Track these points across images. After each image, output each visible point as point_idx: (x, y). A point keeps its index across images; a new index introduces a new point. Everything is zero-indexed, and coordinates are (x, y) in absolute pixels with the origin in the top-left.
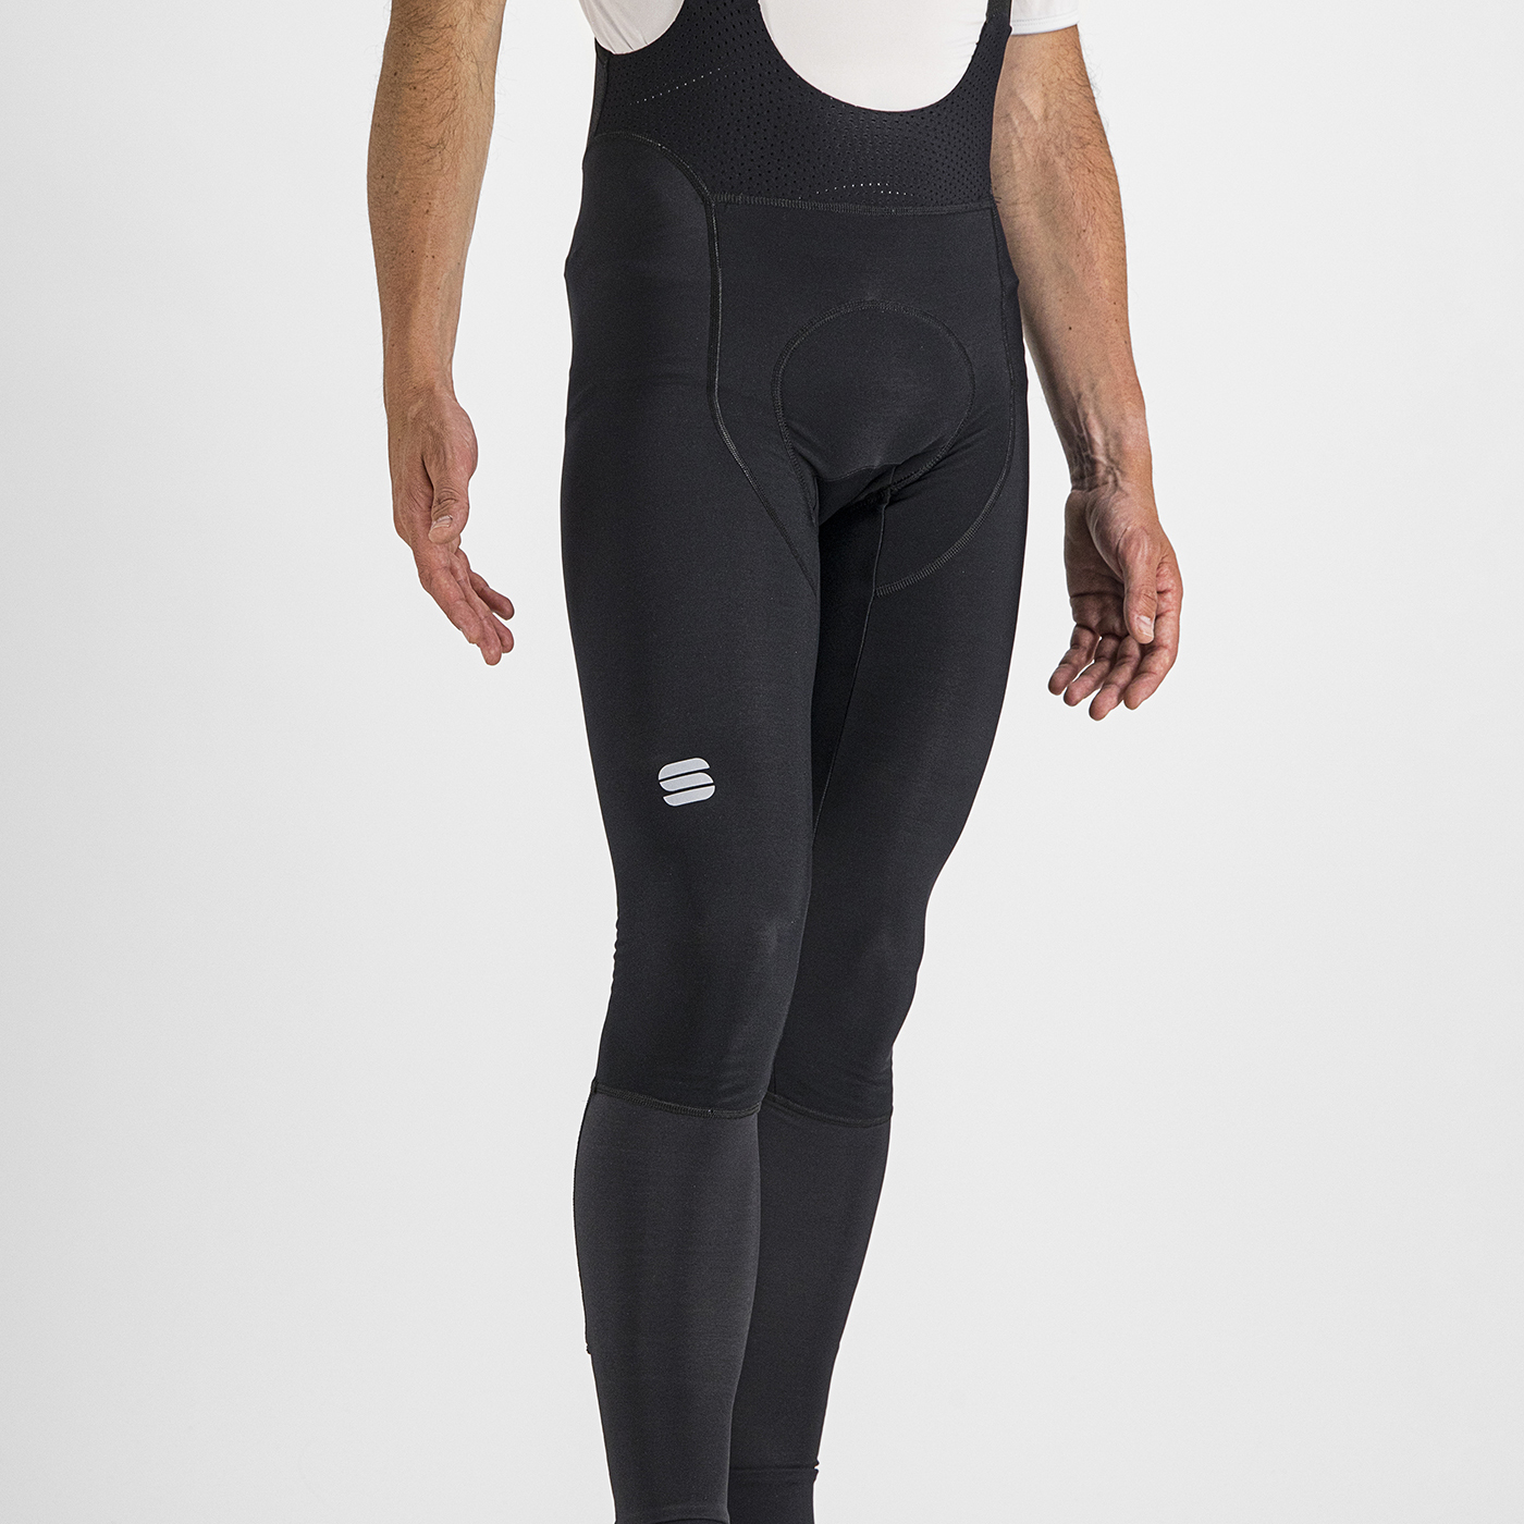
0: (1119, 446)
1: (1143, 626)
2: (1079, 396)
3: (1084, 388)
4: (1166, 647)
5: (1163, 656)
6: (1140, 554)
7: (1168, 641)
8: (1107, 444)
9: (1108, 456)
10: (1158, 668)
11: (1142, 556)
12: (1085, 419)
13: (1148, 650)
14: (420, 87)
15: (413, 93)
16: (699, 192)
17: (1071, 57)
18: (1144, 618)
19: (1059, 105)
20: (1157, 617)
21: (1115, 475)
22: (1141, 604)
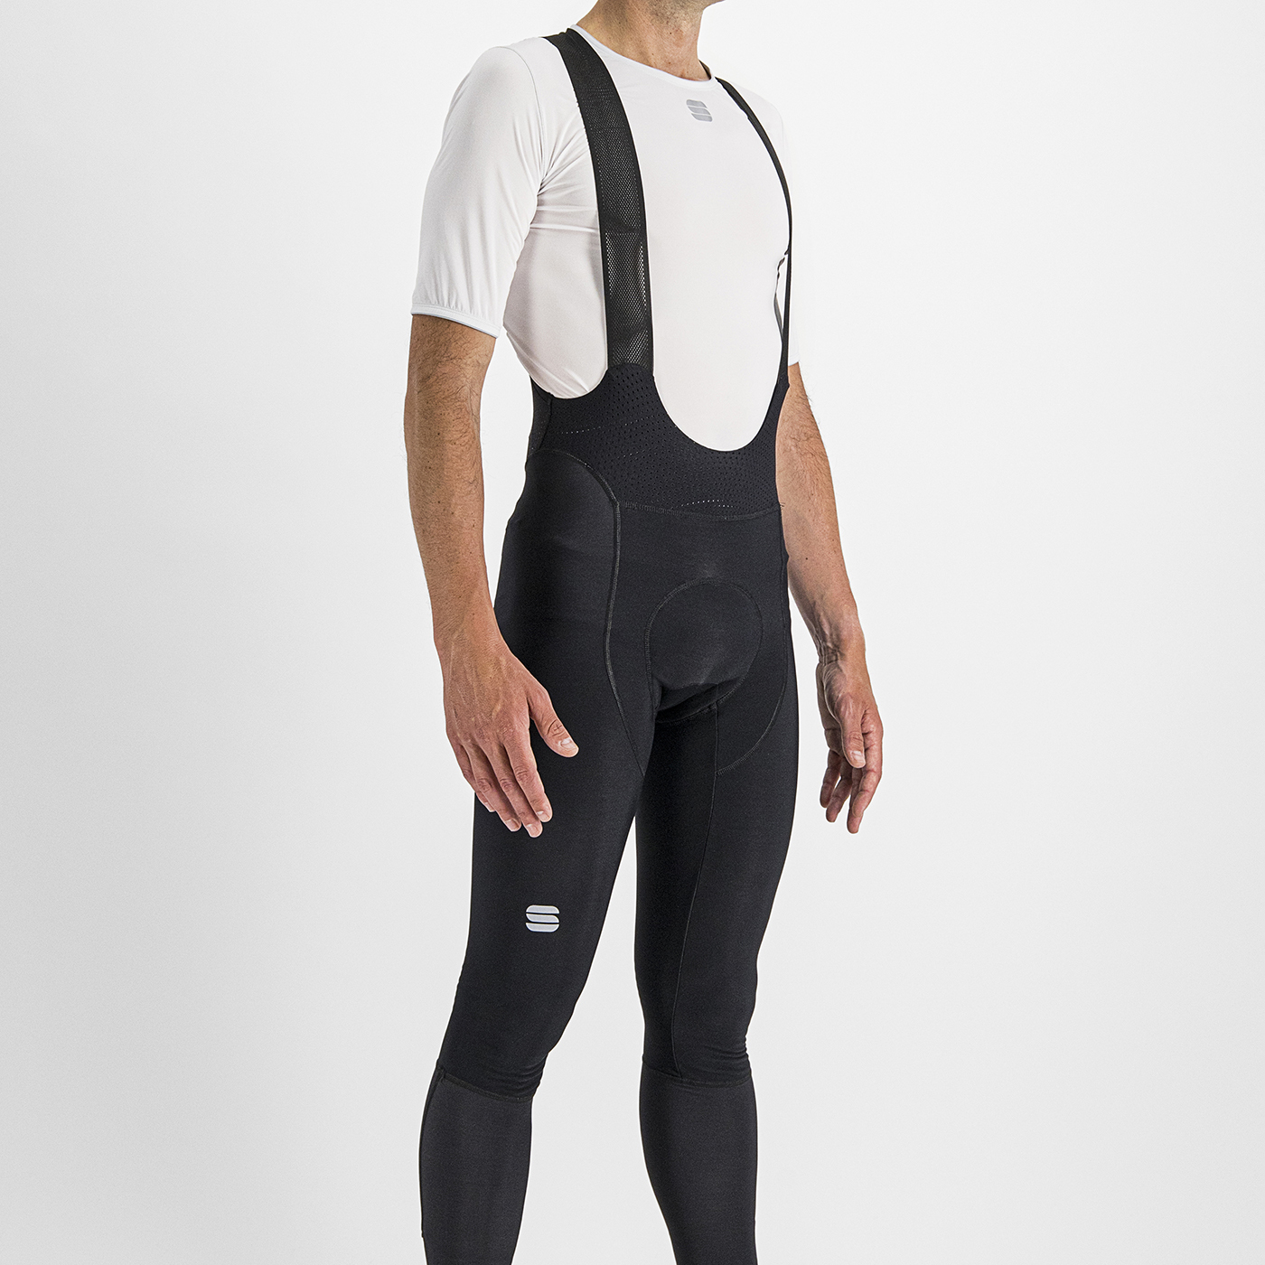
0: (838, 636)
1: (857, 758)
2: (815, 603)
3: (817, 597)
4: (872, 771)
5: (872, 777)
6: (847, 713)
7: (873, 766)
8: (831, 635)
9: (833, 643)
10: (869, 786)
11: (850, 713)
12: (819, 619)
13: (863, 772)
14: (457, 443)
15: (454, 446)
16: (610, 498)
17: (797, 382)
18: (856, 752)
19: (791, 412)
20: (866, 750)
21: (836, 655)
22: (853, 744)
